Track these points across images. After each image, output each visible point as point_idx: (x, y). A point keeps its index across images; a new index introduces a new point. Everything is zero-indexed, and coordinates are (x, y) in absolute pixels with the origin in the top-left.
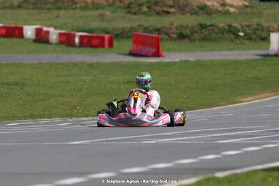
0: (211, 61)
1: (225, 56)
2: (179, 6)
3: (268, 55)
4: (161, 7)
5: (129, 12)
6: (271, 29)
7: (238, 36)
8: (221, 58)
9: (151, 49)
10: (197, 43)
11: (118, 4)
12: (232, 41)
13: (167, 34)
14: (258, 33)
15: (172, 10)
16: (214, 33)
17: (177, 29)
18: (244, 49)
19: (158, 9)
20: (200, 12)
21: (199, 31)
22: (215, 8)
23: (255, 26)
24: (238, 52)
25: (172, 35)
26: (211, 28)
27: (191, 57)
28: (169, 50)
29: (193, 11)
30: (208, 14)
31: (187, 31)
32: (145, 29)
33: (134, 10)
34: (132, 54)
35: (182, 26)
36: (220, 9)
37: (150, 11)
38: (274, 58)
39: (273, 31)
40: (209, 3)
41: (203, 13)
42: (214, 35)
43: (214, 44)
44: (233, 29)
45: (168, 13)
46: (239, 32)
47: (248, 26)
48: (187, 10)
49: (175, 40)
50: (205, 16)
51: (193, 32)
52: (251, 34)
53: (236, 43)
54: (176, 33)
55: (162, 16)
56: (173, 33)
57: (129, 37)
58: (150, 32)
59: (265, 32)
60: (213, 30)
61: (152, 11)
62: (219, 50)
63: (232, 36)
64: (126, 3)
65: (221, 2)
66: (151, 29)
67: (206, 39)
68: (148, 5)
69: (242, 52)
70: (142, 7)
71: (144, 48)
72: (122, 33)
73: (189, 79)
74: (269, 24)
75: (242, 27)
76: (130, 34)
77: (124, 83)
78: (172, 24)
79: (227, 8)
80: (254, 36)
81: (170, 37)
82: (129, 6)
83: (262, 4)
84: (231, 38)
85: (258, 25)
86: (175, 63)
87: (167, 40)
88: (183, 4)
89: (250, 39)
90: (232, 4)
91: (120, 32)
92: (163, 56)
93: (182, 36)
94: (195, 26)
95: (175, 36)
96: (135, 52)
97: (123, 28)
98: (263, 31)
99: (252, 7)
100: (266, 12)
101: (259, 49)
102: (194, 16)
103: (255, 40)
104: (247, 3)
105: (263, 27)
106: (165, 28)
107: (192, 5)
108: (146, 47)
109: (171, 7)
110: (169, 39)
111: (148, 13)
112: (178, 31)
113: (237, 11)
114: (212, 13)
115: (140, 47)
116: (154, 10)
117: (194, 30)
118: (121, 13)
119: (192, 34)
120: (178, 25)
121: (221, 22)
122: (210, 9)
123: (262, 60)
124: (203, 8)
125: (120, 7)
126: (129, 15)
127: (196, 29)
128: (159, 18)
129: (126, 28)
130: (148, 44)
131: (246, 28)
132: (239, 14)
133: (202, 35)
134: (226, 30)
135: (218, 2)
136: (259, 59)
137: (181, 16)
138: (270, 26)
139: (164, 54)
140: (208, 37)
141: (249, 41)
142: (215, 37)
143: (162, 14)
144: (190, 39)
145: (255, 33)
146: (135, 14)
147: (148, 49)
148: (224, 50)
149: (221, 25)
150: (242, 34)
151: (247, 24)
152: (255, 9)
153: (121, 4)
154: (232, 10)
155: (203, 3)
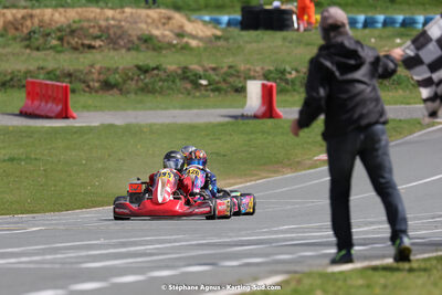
0: (151, 125)
1: (174, 117)
2: (108, 37)
3: (243, 117)
4: (79, 38)
5: (27, 47)
6: (252, 74)
7: (197, 86)
8: (167, 121)
9: (54, 106)
10: (132, 96)
11: (12, 32)
12: (189, 94)
13: (84, 82)
14: (231, 80)
15: (97, 43)
16: (160, 80)
17: (100, 73)
18: (207, 107)
19: (74, 41)
20: (143, 47)
21: (136, 78)
22: (167, 39)
23: (225, 69)
24: (195, 111)
25: (91, 84)
26: (155, 72)
27: (118, 119)
28: (86, 108)
29: (130, 46)
30: (154, 49)
31: (117, 76)
32: (50, 74)
33: (36, 44)
34: (24, 114)
35: (109, 69)
36: (175, 42)
37: (62, 45)
38: (251, 121)
39: (254, 78)
40: (156, 32)
41: (147, 48)
42: (161, 84)
43: (159, 98)
44: (189, 74)
45: (90, 47)
46: (200, 78)
47: (214, 69)
48: (122, 43)
49: (96, 91)
50: (150, 53)
51: (127, 78)
52: (218, 83)
53: (194, 97)
54: (99, 81)
55: (81, 53)
56: (93, 80)
57: (23, 86)
58: (57, 78)
59: (242, 79)
60: (157, 75)
61: (65, 45)
62: (166, 109)
63: (189, 86)
64: (25, 31)
65: (176, 31)
66: (58, 73)
67: (146, 90)
68: (59, 34)
69: (203, 111)
70: (49, 38)
71: (43, 104)
72: (12, 79)
73: (109, 156)
74: (248, 66)
75: (206, 70)
76: (24, 82)
77: (4, 161)
78: (92, 66)
79: (186, 39)
80: (224, 86)
81: (88, 86)
82: (29, 37)
83: (244, 33)
84: (186, 89)
85: (230, 67)
86: (91, 129)
87: (85, 91)
88: (115, 34)
89: (218, 90)
90: (194, 33)
91: (8, 78)
92: (74, 118)
93: (107, 86)
94: (129, 69)
95: (97, 85)
96: (29, 111)
97: (13, 72)
98: (238, 77)
99: (227, 39)
100: (249, 46)
101: (231, 106)
102: (134, 53)
103: (226, 92)
104: (219, 33)
105: (238, 72)
106: (81, 72)
107: (130, 36)
108: (47, 102)
109: (96, 38)
110: (87, 89)
111: (59, 49)
112: (102, 77)
113: (201, 44)
114: (160, 48)
115: (36, 103)
116: (68, 43)
117: (127, 75)
118: (17, 47)
119: (125, 81)
120: (101, 68)
121: (171, 63)
122: (159, 41)
123: (232, 124)
124: (147, 40)
125: (15, 39)
126: (28, 51)
127: (130, 74)
128: (76, 55)
129: (19, 71)
130: (50, 97)
131: (211, 72)
132: (205, 49)
133: (141, 84)
134: (178, 75)
135: (171, 31)
136: (228, 123)
137: (112, 53)
138: (249, 70)
139: (75, 114)
140: (150, 86)
141: (217, 93)
142: (161, 88)
143: (81, 49)
144: (121, 90)
145: (224, 80)
146: (38, 49)
147: (49, 105)
148: (175, 108)
149: (172, 67)
150: (204, 82)
151: (213, 66)
152: (231, 41)
153: (18, 34)
154: (194, 43)
155: (147, 33)
